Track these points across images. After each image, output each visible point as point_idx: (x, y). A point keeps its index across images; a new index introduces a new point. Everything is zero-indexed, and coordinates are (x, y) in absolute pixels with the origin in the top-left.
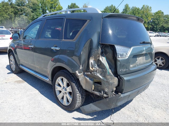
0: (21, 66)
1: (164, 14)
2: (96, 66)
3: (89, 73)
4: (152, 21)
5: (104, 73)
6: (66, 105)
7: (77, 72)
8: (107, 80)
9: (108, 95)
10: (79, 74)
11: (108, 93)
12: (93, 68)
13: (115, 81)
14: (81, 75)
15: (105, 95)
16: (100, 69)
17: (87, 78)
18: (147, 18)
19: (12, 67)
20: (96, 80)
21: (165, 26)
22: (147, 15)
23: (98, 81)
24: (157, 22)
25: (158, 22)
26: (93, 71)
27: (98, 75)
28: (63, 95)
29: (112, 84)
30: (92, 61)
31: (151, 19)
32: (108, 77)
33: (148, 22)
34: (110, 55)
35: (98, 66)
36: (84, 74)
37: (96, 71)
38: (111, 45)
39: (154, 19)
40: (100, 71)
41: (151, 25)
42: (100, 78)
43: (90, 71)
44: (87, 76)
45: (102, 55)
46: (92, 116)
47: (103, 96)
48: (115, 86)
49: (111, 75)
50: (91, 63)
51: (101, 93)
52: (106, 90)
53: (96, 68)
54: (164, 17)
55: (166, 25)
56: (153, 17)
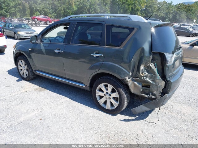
0: (37, 72)
1: (158, 1)
2: (146, 72)
3: (139, 78)
4: (145, 8)
5: (153, 78)
6: (110, 109)
7: (127, 78)
8: (156, 83)
9: (156, 96)
10: (128, 80)
11: (156, 95)
12: (143, 74)
13: (163, 83)
14: (130, 80)
15: (153, 97)
16: (149, 75)
17: (135, 83)
18: (140, 5)
19: (21, 73)
20: (144, 84)
21: (158, 15)
22: (140, 2)
23: (146, 84)
24: (150, 10)
25: (152, 10)
26: (142, 76)
27: (148, 79)
28: (106, 99)
29: (160, 86)
30: (142, 67)
31: (144, 6)
32: (157, 81)
33: (141, 10)
34: (159, 61)
35: (148, 72)
36: (132, 80)
37: (146, 76)
38: (160, 53)
39: (147, 7)
40: (150, 76)
41: (145, 13)
42: (150, 83)
43: (139, 76)
44: (136, 81)
45: (152, 62)
46: (135, 117)
47: (152, 97)
48: (162, 88)
49: (160, 80)
50: (142, 69)
51: (150, 95)
52: (155, 92)
53: (146, 73)
54: (158, 4)
55: (159, 13)
56: (146, 5)
